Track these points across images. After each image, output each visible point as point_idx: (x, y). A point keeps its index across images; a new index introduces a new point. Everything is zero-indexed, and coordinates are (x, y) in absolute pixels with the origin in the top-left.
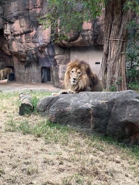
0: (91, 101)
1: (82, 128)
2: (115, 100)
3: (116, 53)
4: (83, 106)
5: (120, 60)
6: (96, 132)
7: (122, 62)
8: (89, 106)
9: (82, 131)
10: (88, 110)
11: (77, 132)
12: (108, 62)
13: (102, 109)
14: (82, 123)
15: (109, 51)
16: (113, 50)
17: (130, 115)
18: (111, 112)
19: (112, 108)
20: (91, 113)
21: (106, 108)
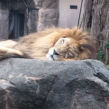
8: (5, 85)
18: (46, 99)
19: (48, 92)
20: (6, 98)
21: (37, 92)
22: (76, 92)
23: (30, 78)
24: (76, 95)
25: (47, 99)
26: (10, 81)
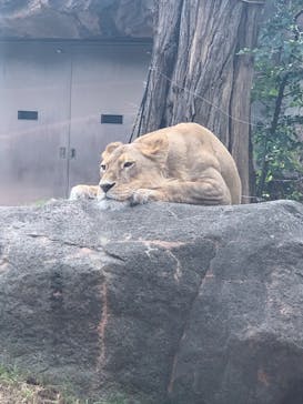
0: (104, 241)
1: (57, 364)
2: (216, 238)
3: (213, 56)
4: (67, 260)
5: (227, 89)
6: (123, 386)
7: (237, 96)
8: (96, 261)
9: (56, 381)
10: (90, 279)
11: (31, 382)
12: (172, 96)
13: (153, 280)
14: (55, 343)
15: (181, 43)
16: (200, 42)
17: (285, 311)
18: (197, 293)
19: (202, 277)
20: (104, 293)
21: (176, 277)
22: (274, 274)
23: (156, 243)
24: (275, 283)
25: (201, 294)
26: (106, 252)
